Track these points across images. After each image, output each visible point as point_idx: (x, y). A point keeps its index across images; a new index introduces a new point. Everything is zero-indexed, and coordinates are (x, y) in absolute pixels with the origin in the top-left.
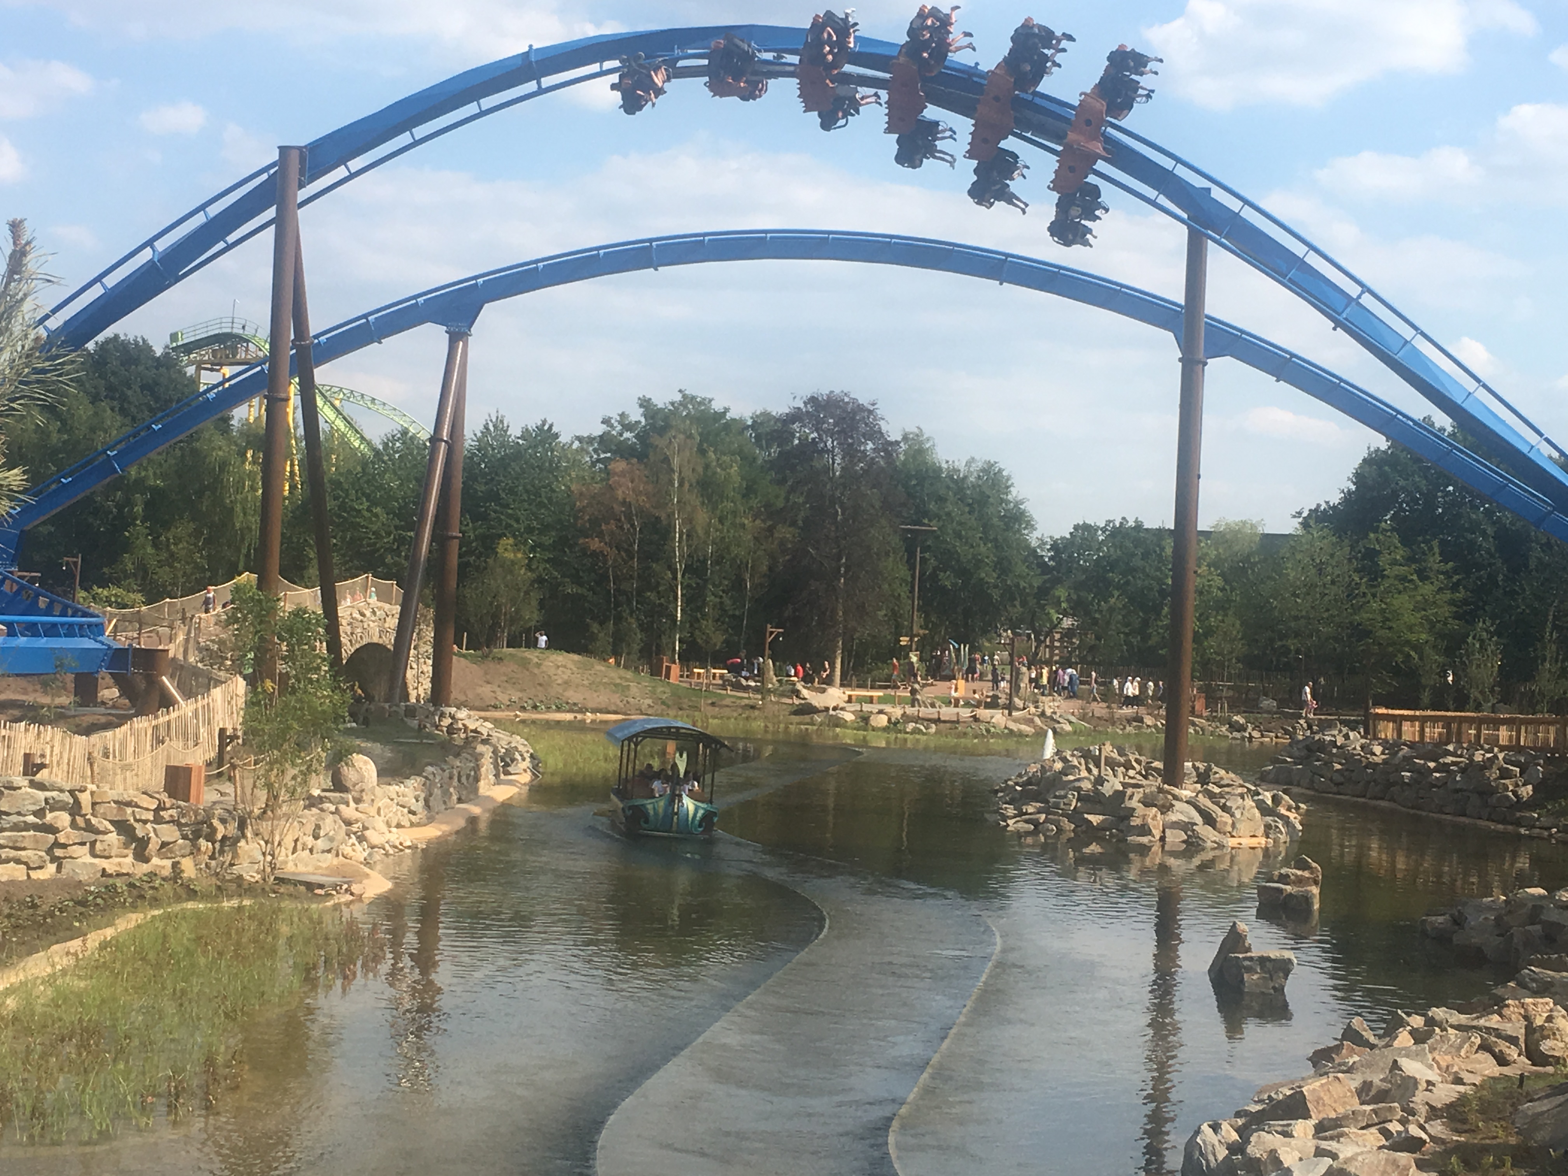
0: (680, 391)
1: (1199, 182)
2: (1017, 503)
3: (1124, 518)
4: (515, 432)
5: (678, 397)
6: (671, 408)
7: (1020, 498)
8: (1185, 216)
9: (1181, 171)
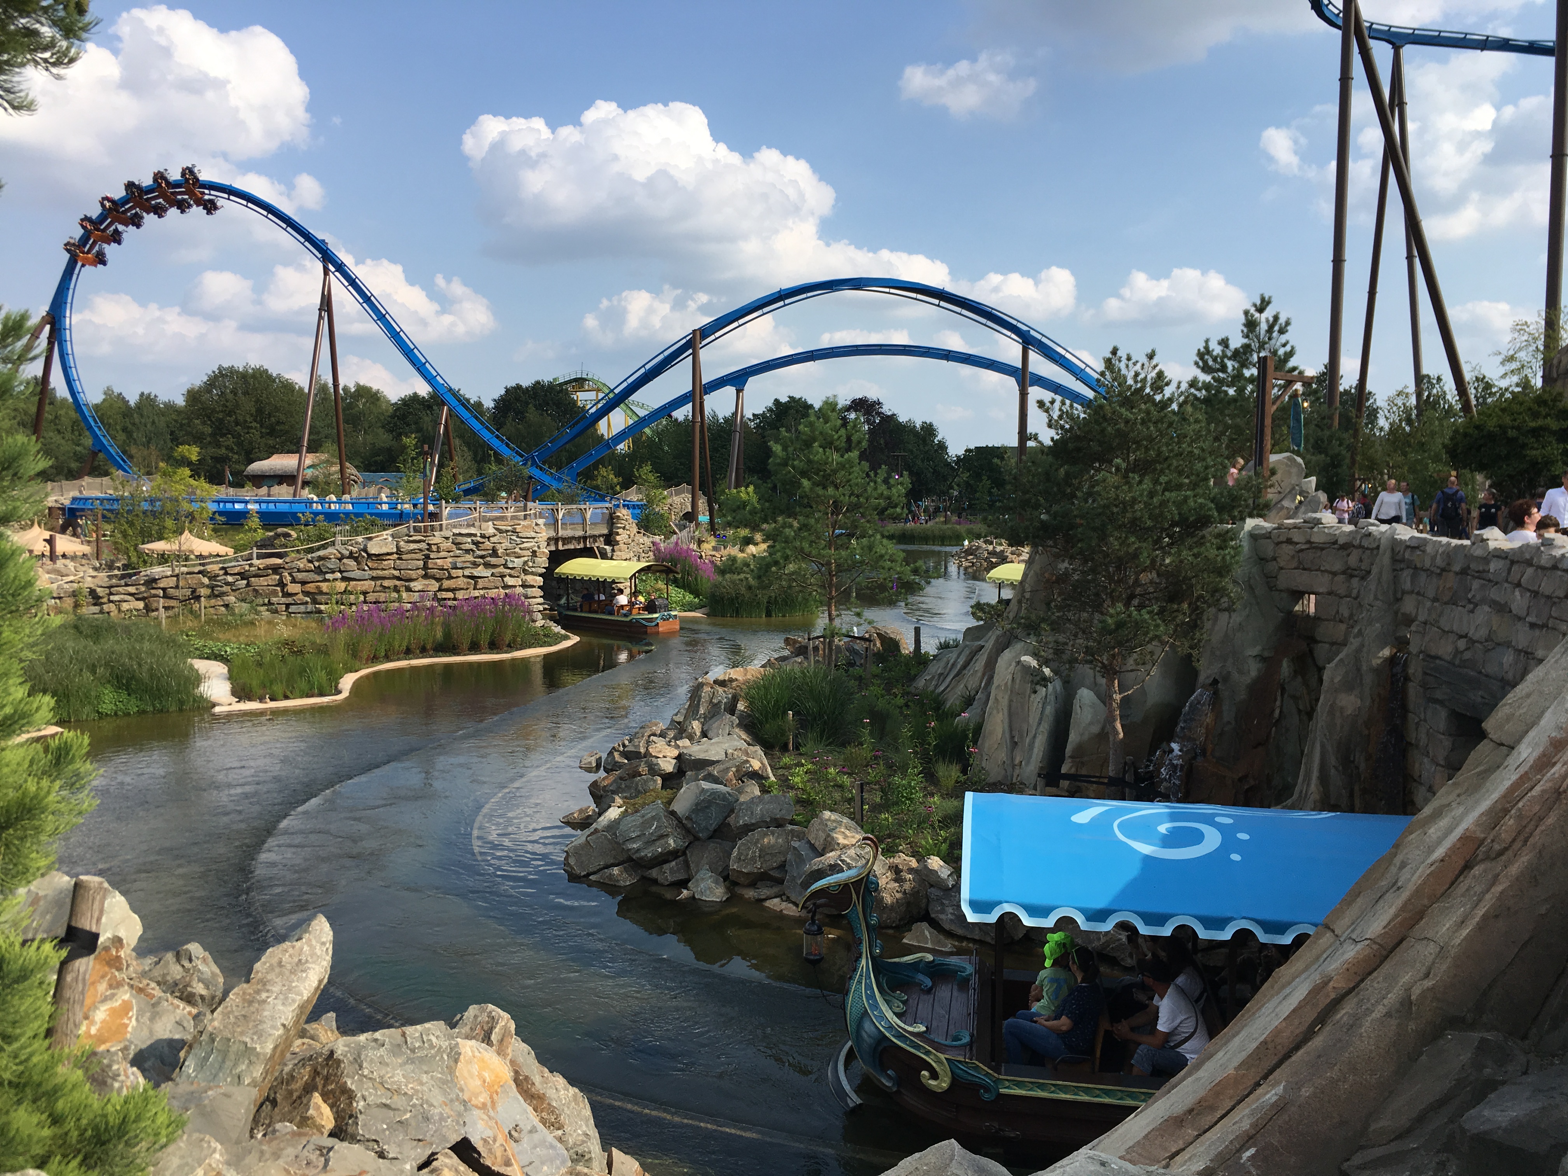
8: (1022, 341)
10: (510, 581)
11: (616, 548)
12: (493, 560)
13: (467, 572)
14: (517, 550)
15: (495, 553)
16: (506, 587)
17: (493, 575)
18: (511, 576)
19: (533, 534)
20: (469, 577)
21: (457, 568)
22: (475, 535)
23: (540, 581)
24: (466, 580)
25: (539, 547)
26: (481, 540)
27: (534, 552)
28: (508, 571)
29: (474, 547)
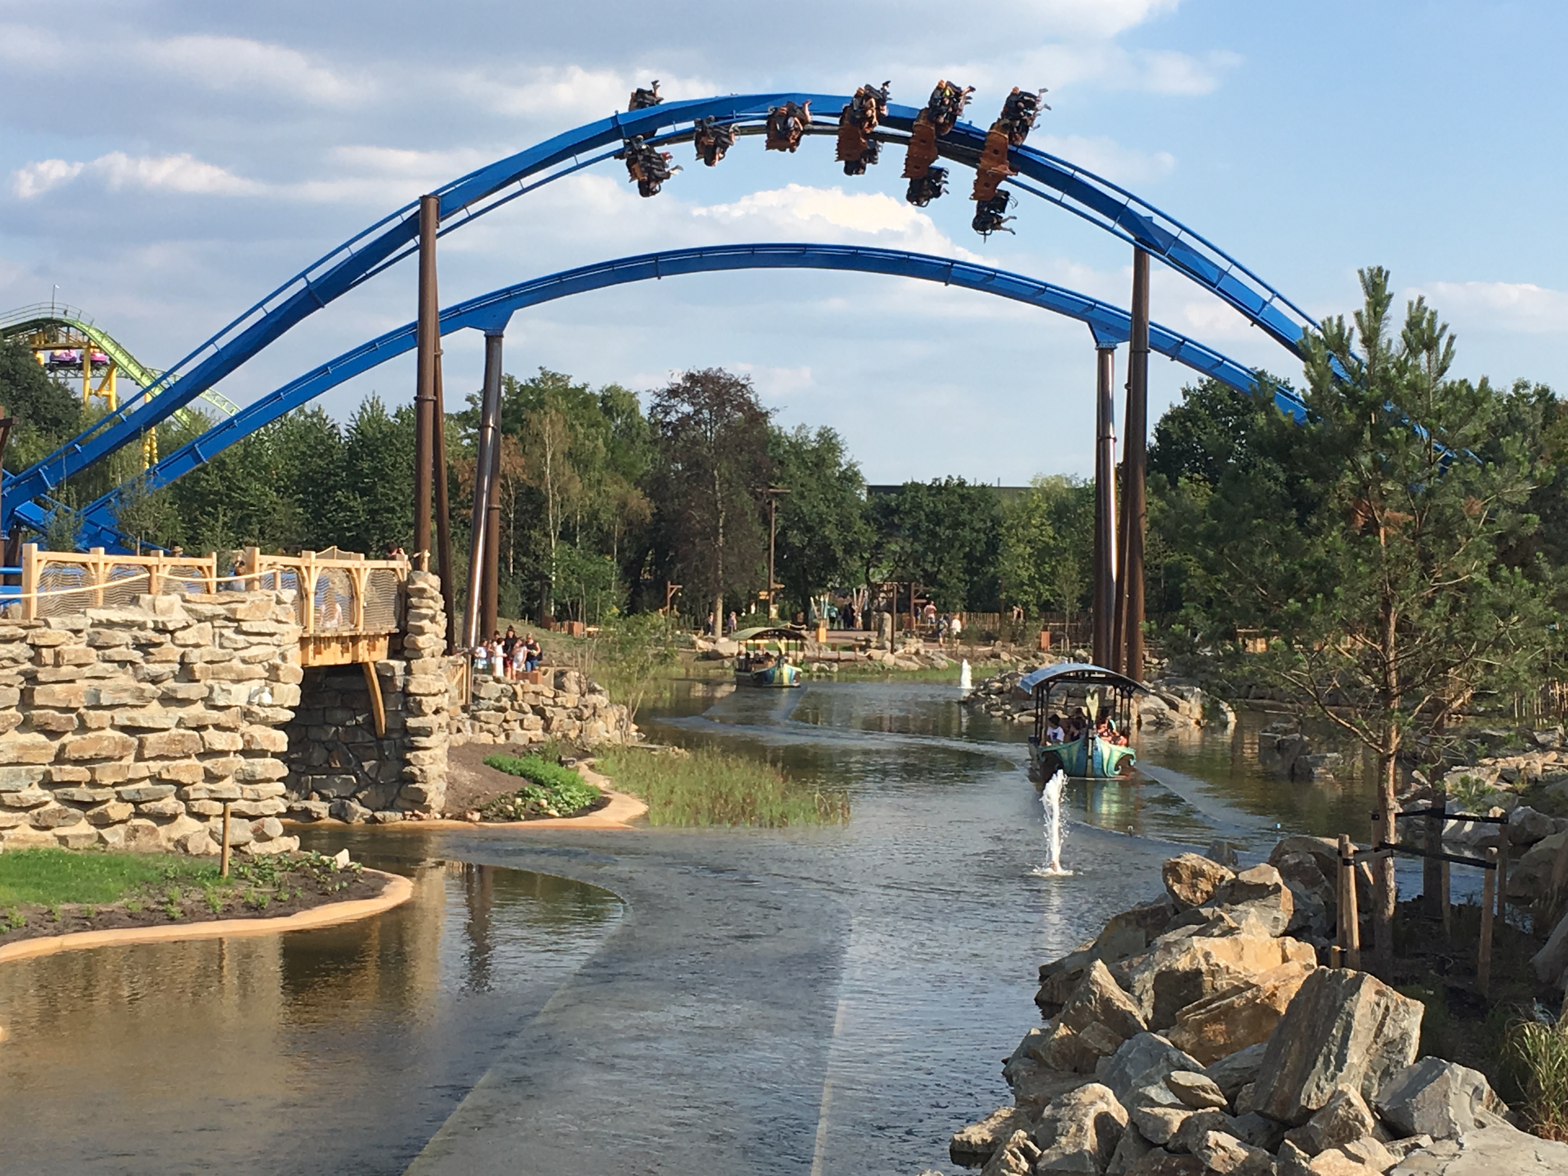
0: (541, 368)
1: (1144, 212)
2: (851, 466)
3: (949, 477)
4: (390, 412)
5: (538, 375)
6: (531, 384)
7: (854, 461)
8: (1132, 238)
9: (1133, 205)
10: (217, 740)
11: (415, 664)
12: (184, 690)
13: (122, 717)
14: (236, 664)
15: (186, 672)
16: (210, 753)
17: (180, 723)
18: (217, 727)
19: (271, 627)
20: (124, 729)
21: (98, 707)
22: (142, 626)
23: (281, 741)
24: (118, 734)
25: (284, 658)
26: (156, 638)
27: (273, 669)
28: (215, 714)
29: (137, 656)
